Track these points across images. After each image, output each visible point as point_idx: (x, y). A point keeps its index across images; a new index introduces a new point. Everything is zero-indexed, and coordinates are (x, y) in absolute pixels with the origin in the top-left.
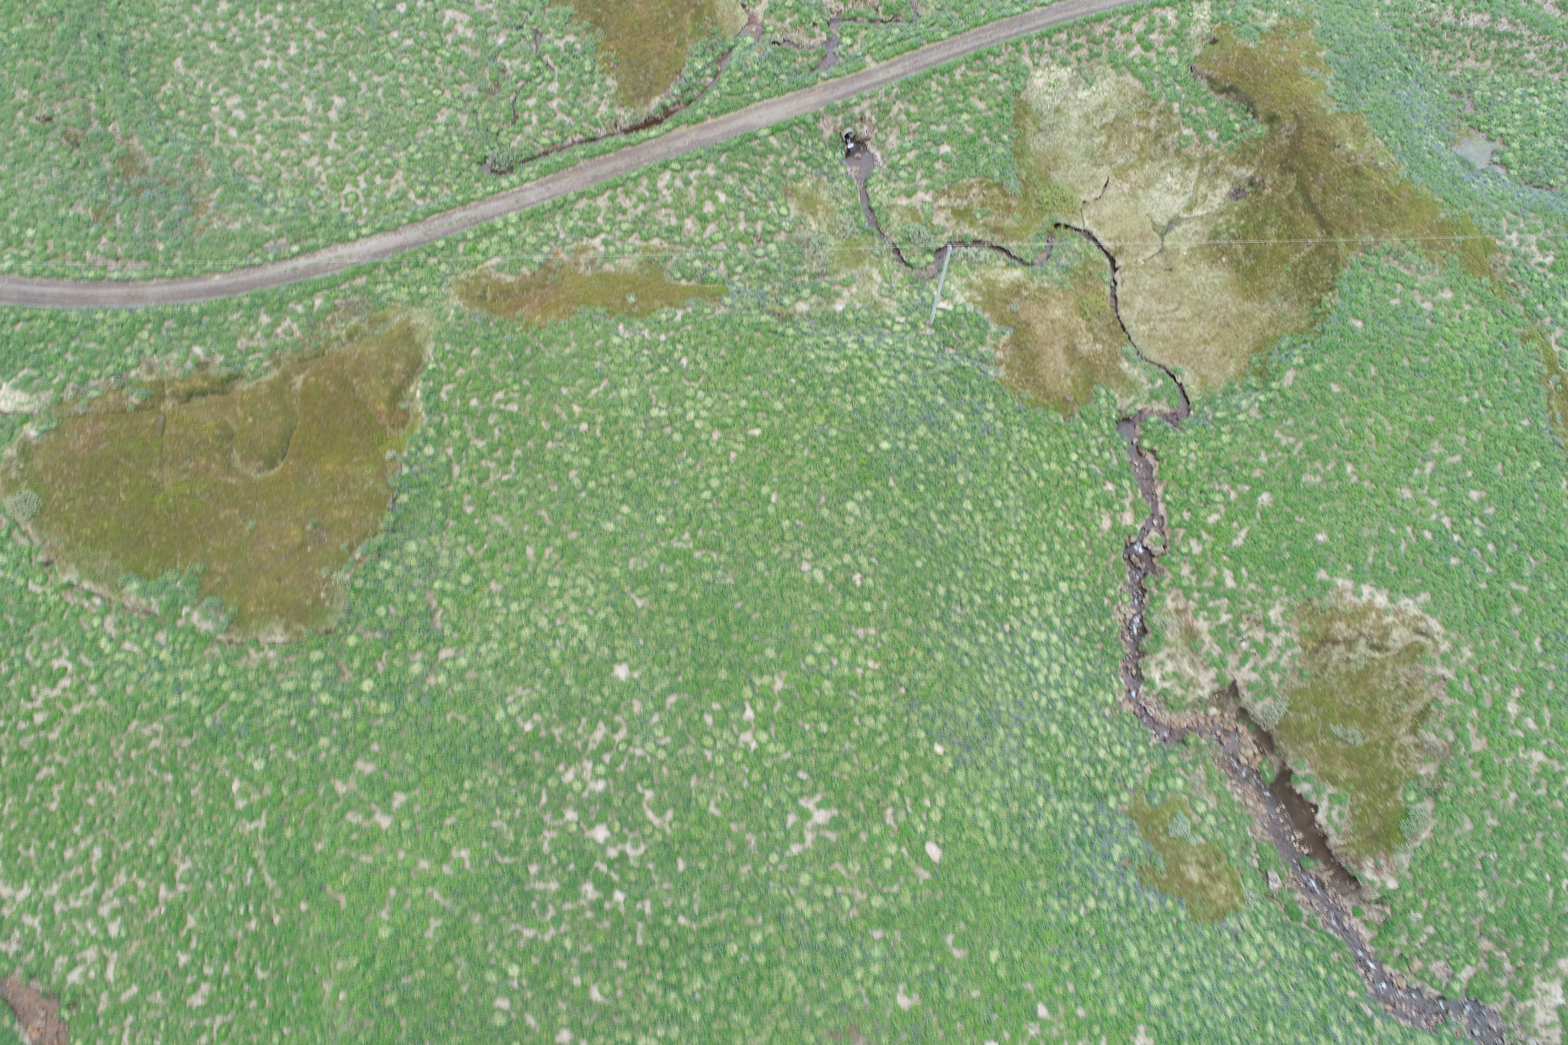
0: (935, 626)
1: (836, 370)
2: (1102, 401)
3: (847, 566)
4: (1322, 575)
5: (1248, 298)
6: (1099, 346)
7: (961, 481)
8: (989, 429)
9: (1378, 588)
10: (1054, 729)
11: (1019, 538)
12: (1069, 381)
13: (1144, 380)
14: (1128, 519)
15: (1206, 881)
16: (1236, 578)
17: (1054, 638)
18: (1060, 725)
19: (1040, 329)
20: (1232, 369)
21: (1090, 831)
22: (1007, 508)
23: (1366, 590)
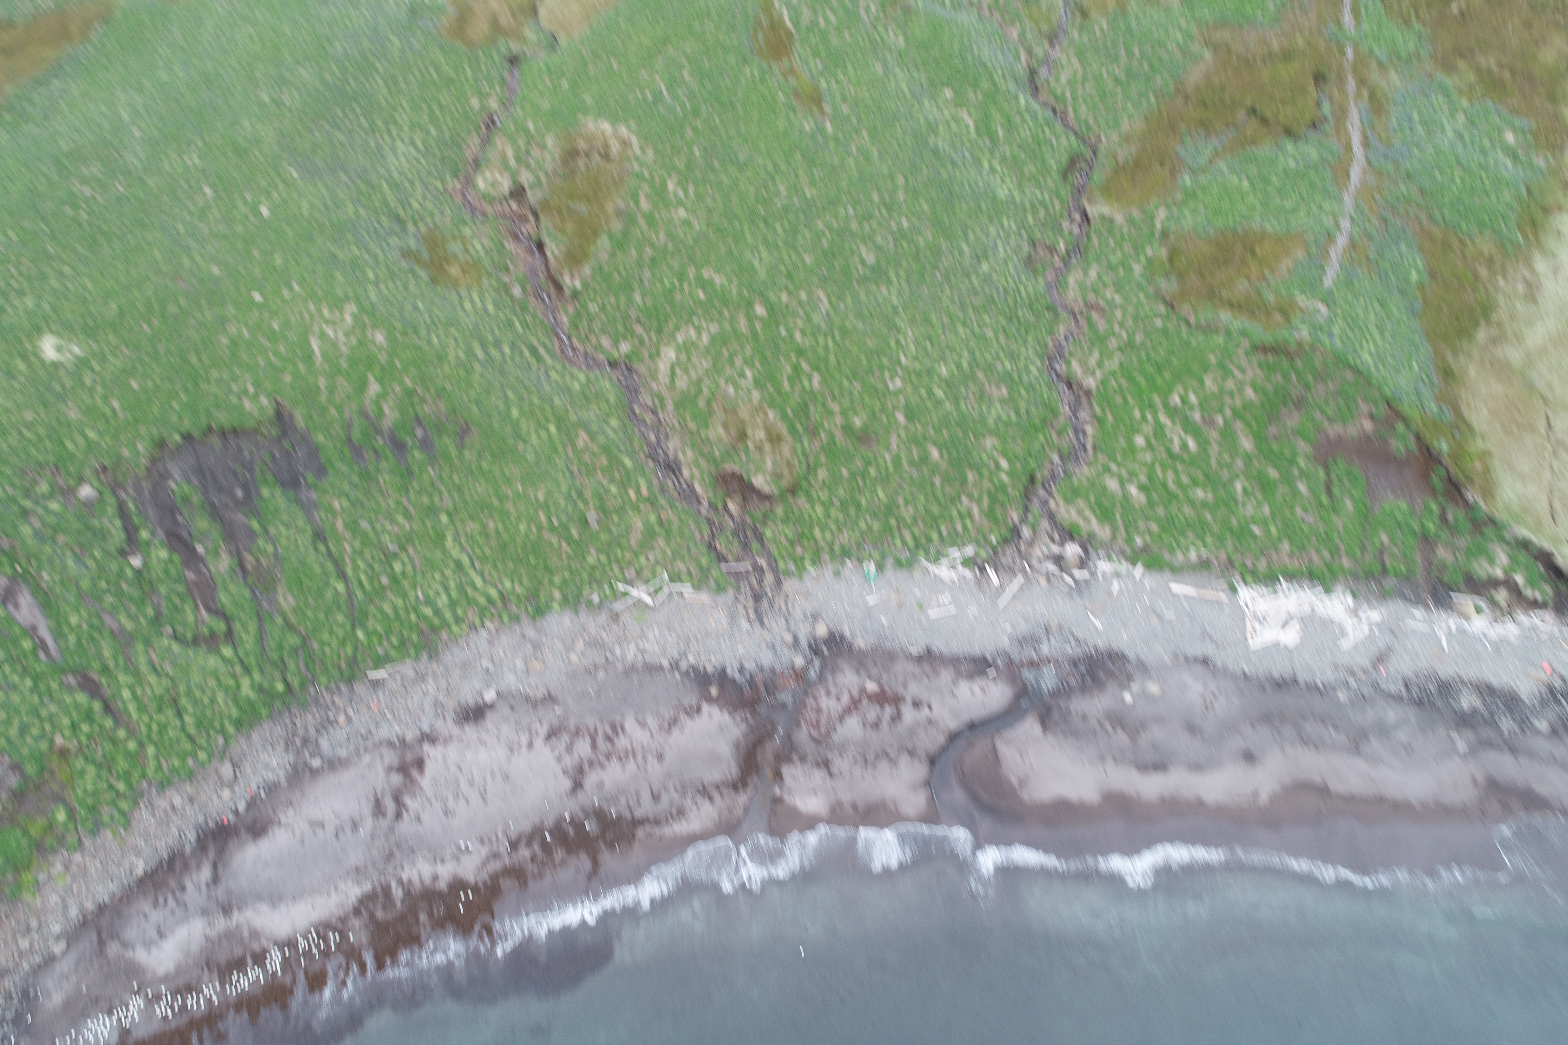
2: (501, 46)
4: (580, 117)
6: (513, 21)
8: (412, 49)
9: (607, 121)
12: (483, 35)
13: (534, 38)
15: (461, 275)
23: (600, 121)
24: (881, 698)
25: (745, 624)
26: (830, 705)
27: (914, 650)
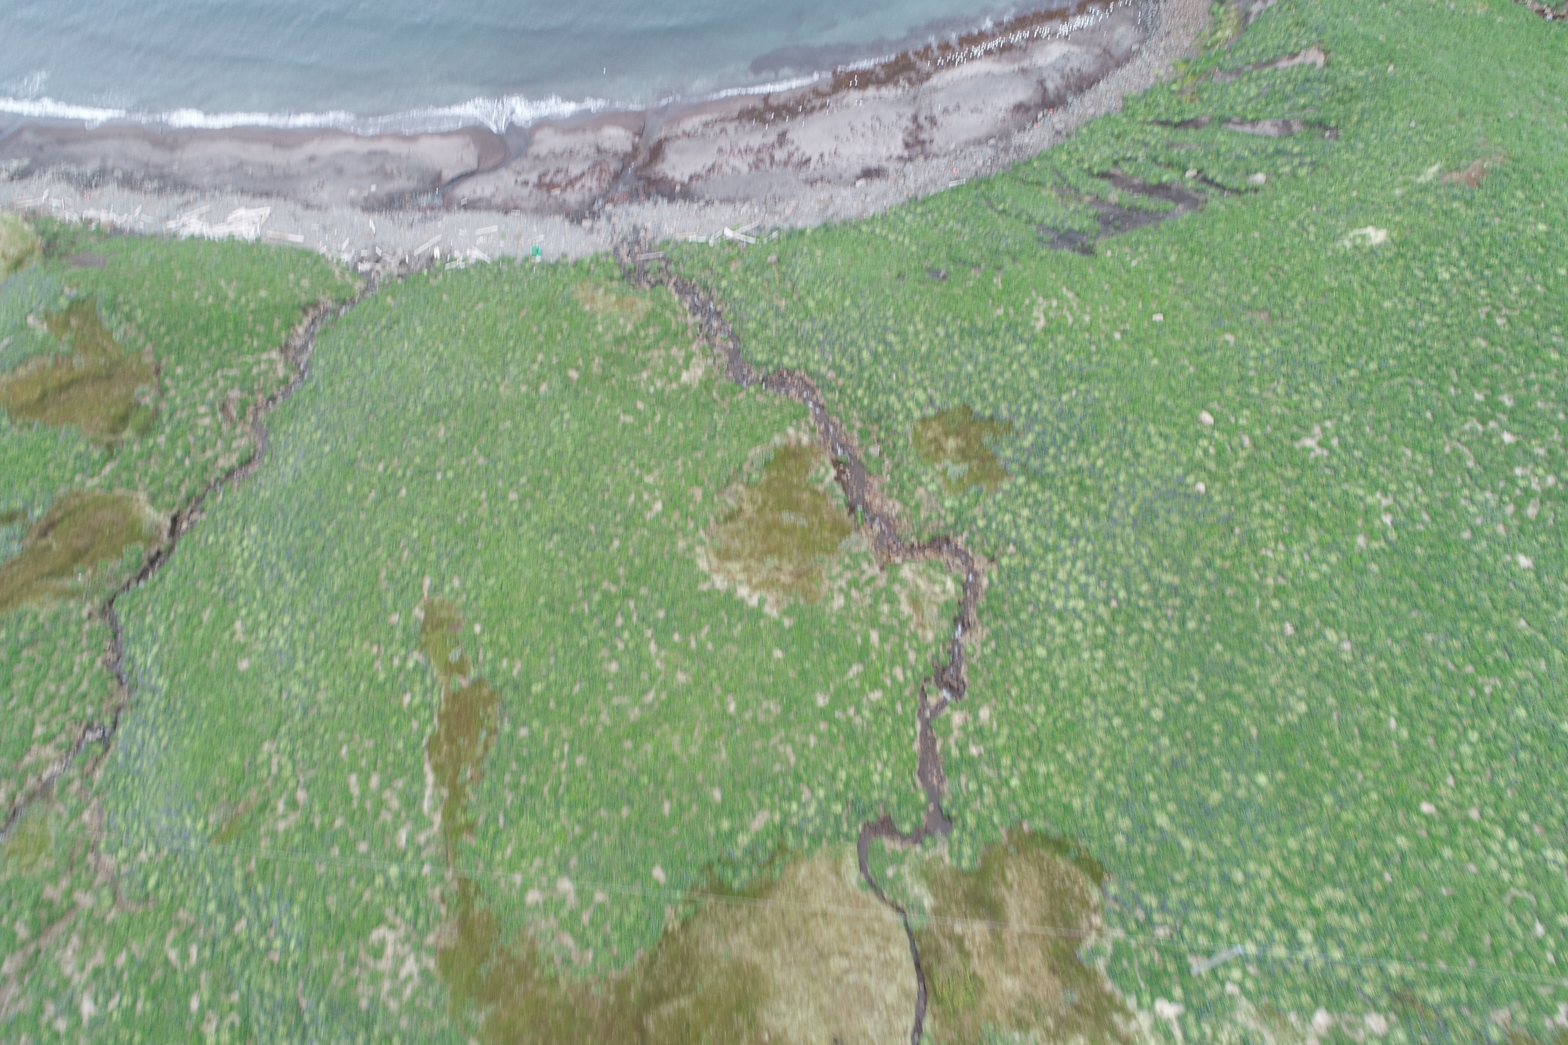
0: (1200, 591)
1: (1329, 891)
2: (967, 851)
3: (1303, 641)
4: (787, 623)
5: (755, 968)
6: (958, 929)
7: (1165, 741)
8: (1125, 807)
9: (741, 603)
10: (1075, 523)
11: (1094, 688)
12: (1009, 875)
13: (908, 879)
14: (957, 718)
15: (942, 439)
16: (866, 639)
17: (1059, 604)
18: (1067, 526)
19: (1036, 959)
20: (803, 870)
21: (1052, 451)
22: (1106, 717)
23: (754, 601)
24: (551, 186)
25: (649, 225)
26: (591, 183)
27: (516, 213)
